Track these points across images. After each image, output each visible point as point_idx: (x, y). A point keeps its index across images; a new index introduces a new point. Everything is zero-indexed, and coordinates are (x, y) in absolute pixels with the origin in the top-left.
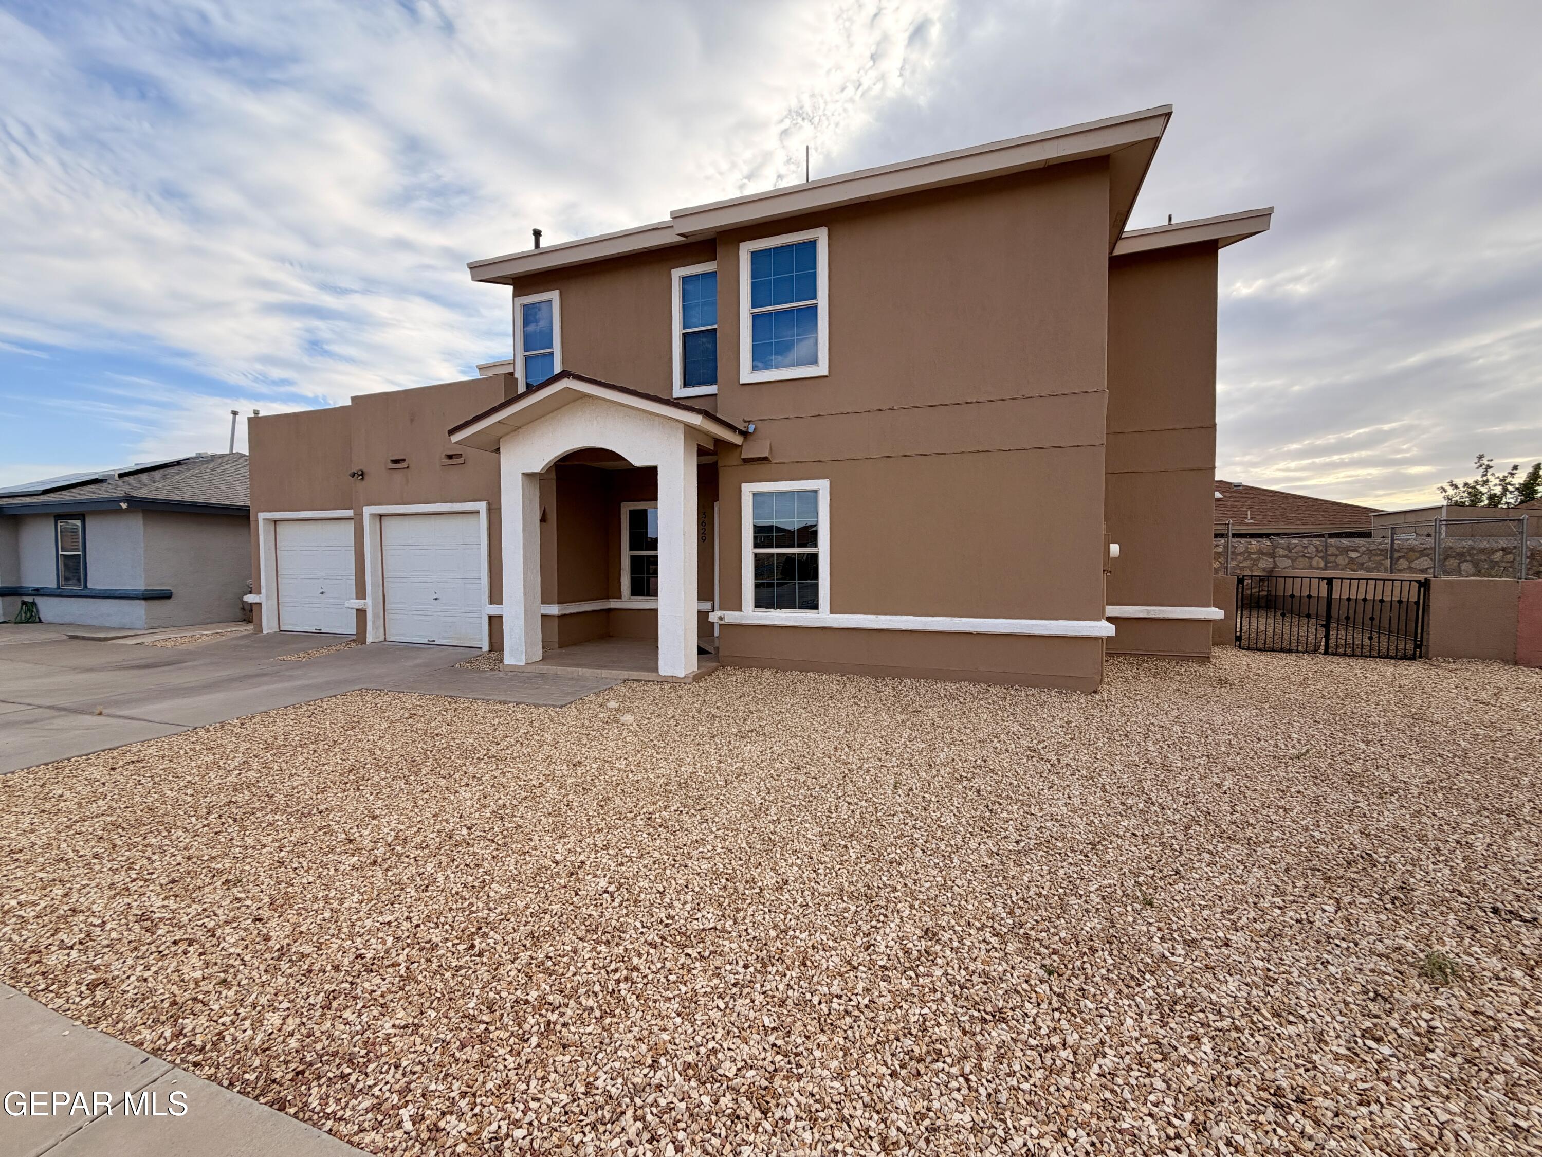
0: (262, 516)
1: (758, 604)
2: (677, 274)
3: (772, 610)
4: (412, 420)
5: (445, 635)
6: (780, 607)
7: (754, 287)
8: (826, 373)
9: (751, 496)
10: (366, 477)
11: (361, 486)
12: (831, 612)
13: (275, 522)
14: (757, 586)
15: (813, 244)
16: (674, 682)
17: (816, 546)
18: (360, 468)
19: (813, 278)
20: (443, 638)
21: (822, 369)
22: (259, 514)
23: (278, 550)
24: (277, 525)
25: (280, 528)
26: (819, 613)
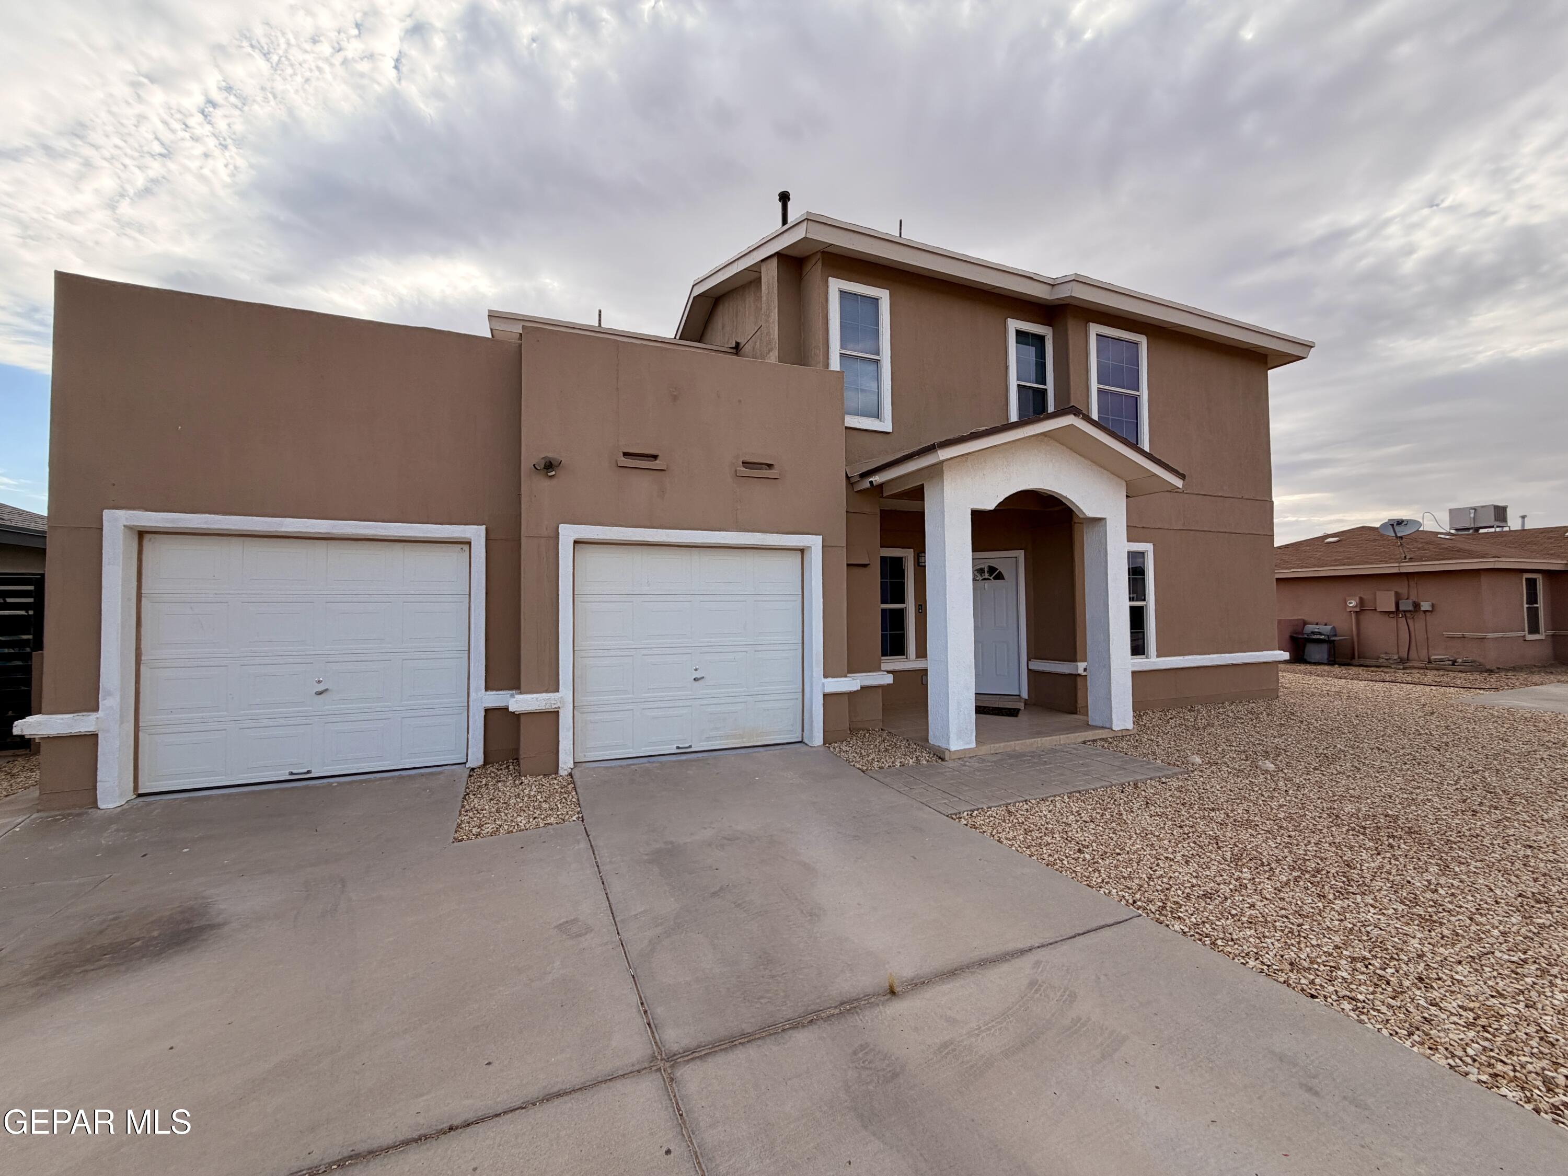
0: (115, 520)
4: (675, 398)
5: (714, 733)
7: (1098, 365)
10: (562, 472)
11: (546, 486)
12: (1157, 656)
13: (142, 534)
15: (1136, 345)
17: (1143, 600)
18: (557, 457)
19: (1136, 373)
20: (708, 739)
22: (105, 511)
23: (144, 600)
24: (146, 543)
25: (155, 551)
26: (1147, 658)
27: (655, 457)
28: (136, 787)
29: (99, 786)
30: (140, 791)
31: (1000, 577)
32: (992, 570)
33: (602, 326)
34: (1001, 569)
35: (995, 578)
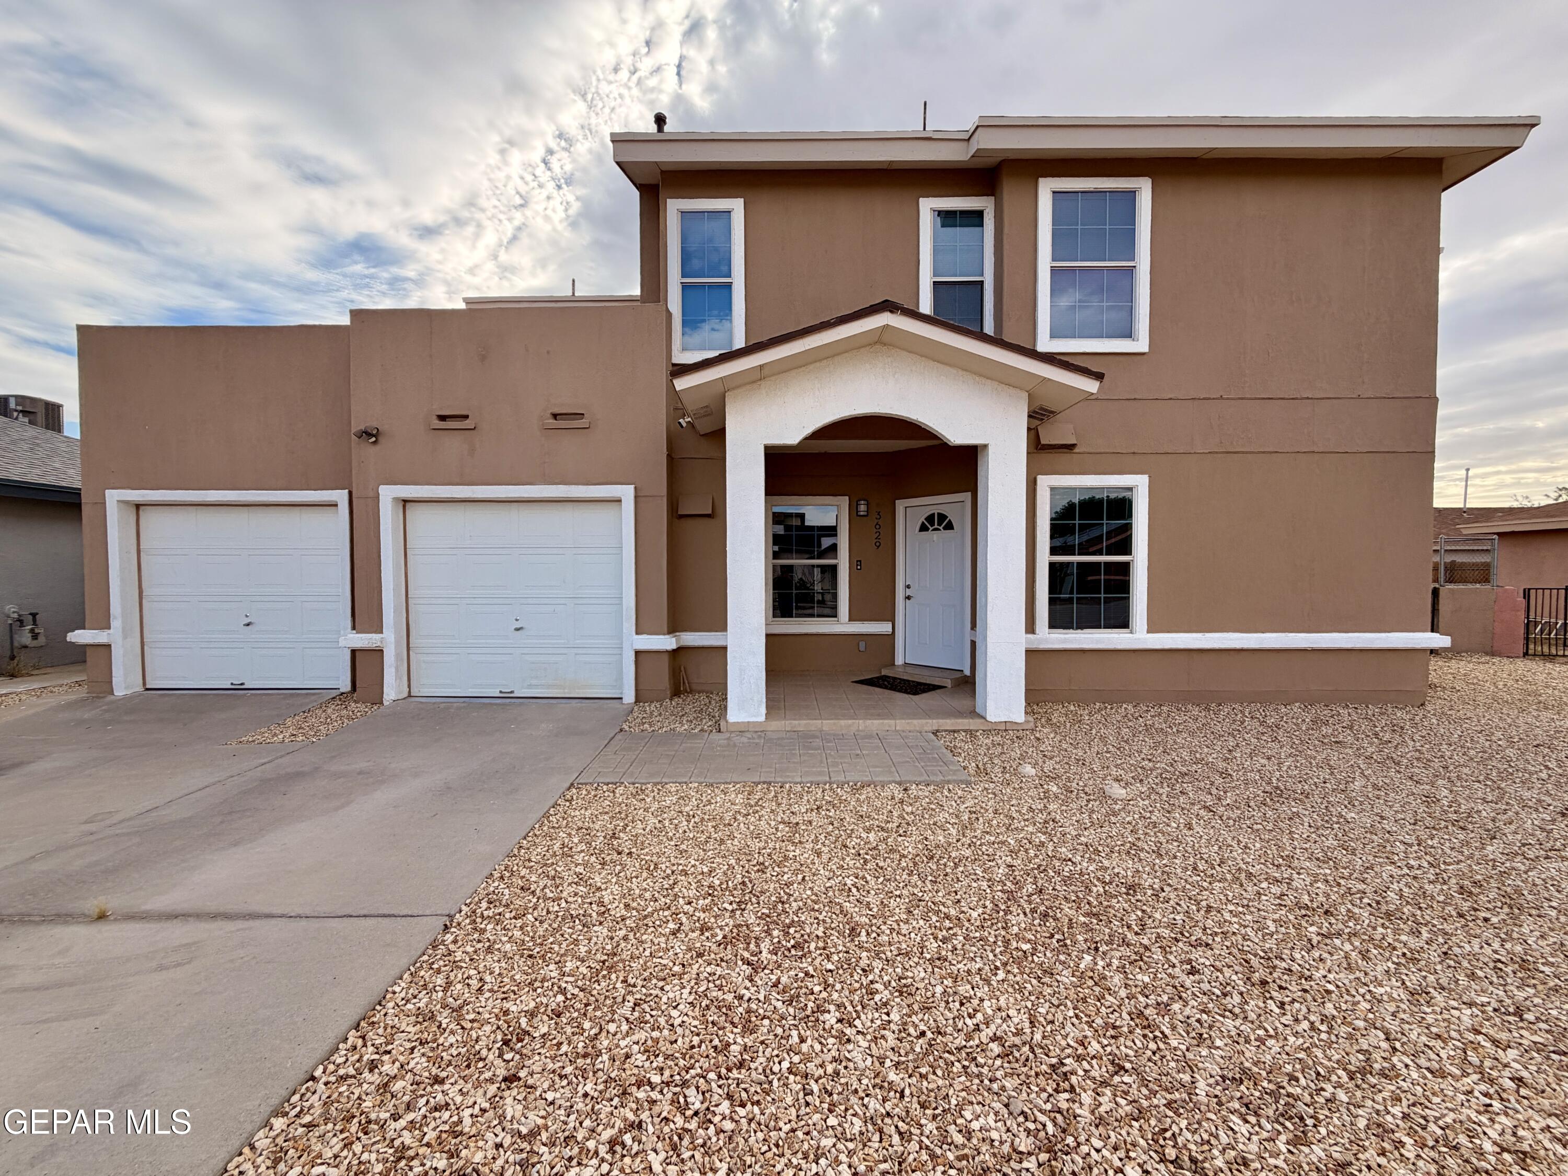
0: (113, 497)
1: (1053, 625)
2: (928, 206)
3: (1071, 631)
5: (534, 682)
6: (1081, 626)
7: (1056, 235)
8: (1146, 349)
9: (1048, 490)
10: (380, 438)
11: (368, 452)
12: (1149, 632)
13: (138, 506)
14: (1051, 601)
15: (1131, 195)
16: (1005, 728)
17: (1131, 554)
18: (375, 424)
19: (1131, 236)
20: (530, 686)
21: (1141, 344)
22: (107, 491)
23: (142, 554)
24: (141, 512)
25: (148, 517)
26: (1131, 633)
27: (466, 417)
28: (144, 683)
29: (114, 679)
30: (148, 686)
31: (950, 526)
32: (942, 517)
33: (576, 294)
34: (950, 517)
35: (945, 528)
